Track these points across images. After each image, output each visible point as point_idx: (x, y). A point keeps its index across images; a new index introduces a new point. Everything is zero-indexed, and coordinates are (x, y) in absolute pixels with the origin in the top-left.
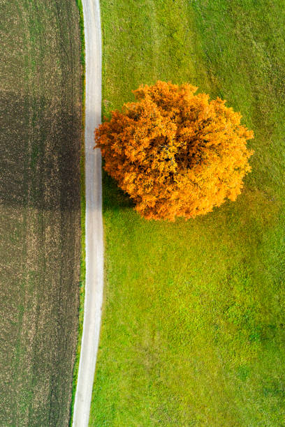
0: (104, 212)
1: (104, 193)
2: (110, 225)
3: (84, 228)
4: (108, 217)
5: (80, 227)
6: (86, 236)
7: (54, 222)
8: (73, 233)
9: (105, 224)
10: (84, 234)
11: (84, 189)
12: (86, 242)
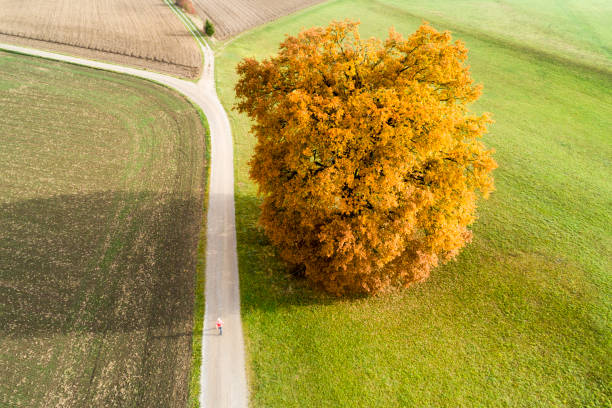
0: (243, 315)
1: (243, 284)
2: (259, 337)
3: (199, 350)
4: (253, 322)
5: (190, 349)
6: (202, 368)
7: (127, 352)
8: (170, 366)
9: (248, 335)
10: (198, 363)
11: (203, 282)
12: (203, 381)
